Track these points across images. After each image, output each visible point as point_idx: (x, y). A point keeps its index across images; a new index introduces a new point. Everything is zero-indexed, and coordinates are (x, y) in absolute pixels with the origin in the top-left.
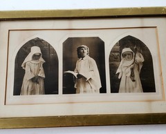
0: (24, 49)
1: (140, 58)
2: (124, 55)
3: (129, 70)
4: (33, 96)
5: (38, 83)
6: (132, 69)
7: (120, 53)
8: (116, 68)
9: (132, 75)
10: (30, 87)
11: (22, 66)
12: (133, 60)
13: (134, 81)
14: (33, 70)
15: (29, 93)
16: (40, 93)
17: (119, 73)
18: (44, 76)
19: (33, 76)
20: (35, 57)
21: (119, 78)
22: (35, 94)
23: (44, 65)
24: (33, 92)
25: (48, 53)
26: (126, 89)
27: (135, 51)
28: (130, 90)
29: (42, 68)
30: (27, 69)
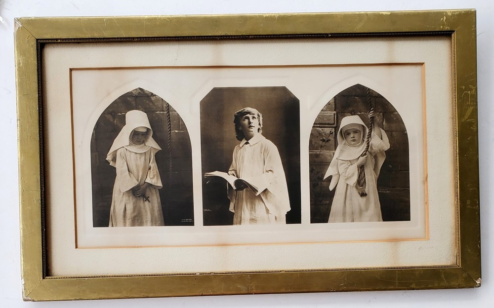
0: (109, 117)
1: (380, 141)
2: (345, 134)
3: (354, 170)
4: (137, 228)
5: (147, 199)
6: (362, 168)
7: (336, 128)
8: (325, 164)
9: (361, 182)
10: (130, 208)
11: (109, 158)
12: (365, 145)
13: (363, 195)
14: (133, 168)
15: (128, 222)
16: (154, 223)
17: (330, 178)
18: (160, 184)
19: (133, 183)
20: (137, 137)
21: (331, 188)
22: (141, 224)
23: (159, 158)
24: (137, 220)
25: (166, 128)
26: (344, 214)
27: (371, 123)
28: (355, 216)
29: (153, 165)
30: (120, 167)
